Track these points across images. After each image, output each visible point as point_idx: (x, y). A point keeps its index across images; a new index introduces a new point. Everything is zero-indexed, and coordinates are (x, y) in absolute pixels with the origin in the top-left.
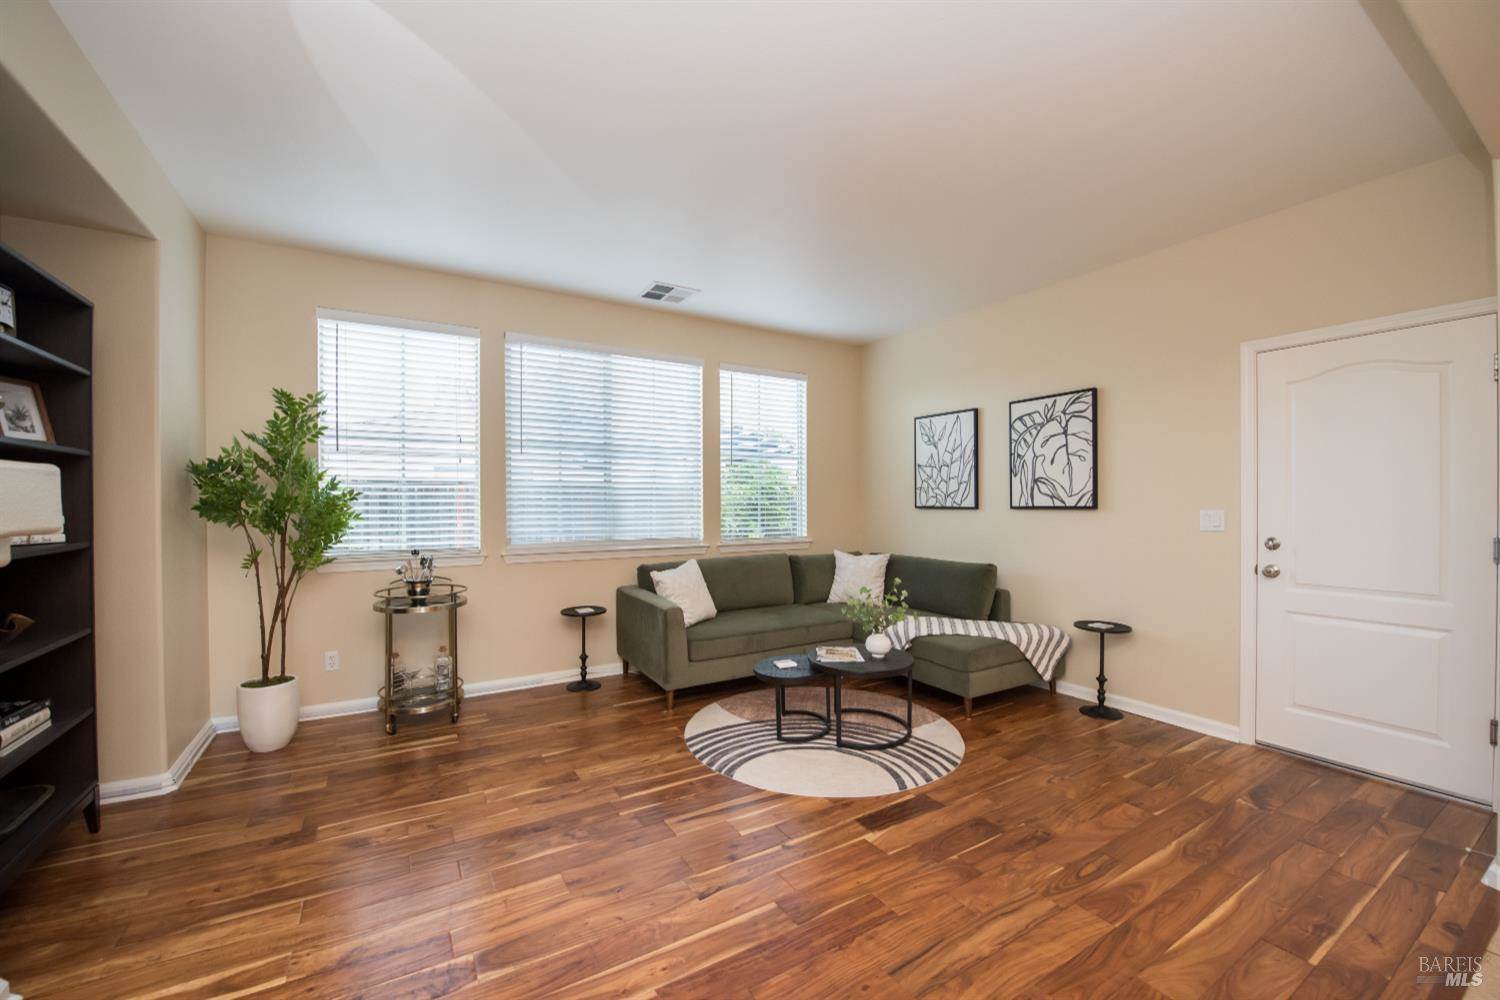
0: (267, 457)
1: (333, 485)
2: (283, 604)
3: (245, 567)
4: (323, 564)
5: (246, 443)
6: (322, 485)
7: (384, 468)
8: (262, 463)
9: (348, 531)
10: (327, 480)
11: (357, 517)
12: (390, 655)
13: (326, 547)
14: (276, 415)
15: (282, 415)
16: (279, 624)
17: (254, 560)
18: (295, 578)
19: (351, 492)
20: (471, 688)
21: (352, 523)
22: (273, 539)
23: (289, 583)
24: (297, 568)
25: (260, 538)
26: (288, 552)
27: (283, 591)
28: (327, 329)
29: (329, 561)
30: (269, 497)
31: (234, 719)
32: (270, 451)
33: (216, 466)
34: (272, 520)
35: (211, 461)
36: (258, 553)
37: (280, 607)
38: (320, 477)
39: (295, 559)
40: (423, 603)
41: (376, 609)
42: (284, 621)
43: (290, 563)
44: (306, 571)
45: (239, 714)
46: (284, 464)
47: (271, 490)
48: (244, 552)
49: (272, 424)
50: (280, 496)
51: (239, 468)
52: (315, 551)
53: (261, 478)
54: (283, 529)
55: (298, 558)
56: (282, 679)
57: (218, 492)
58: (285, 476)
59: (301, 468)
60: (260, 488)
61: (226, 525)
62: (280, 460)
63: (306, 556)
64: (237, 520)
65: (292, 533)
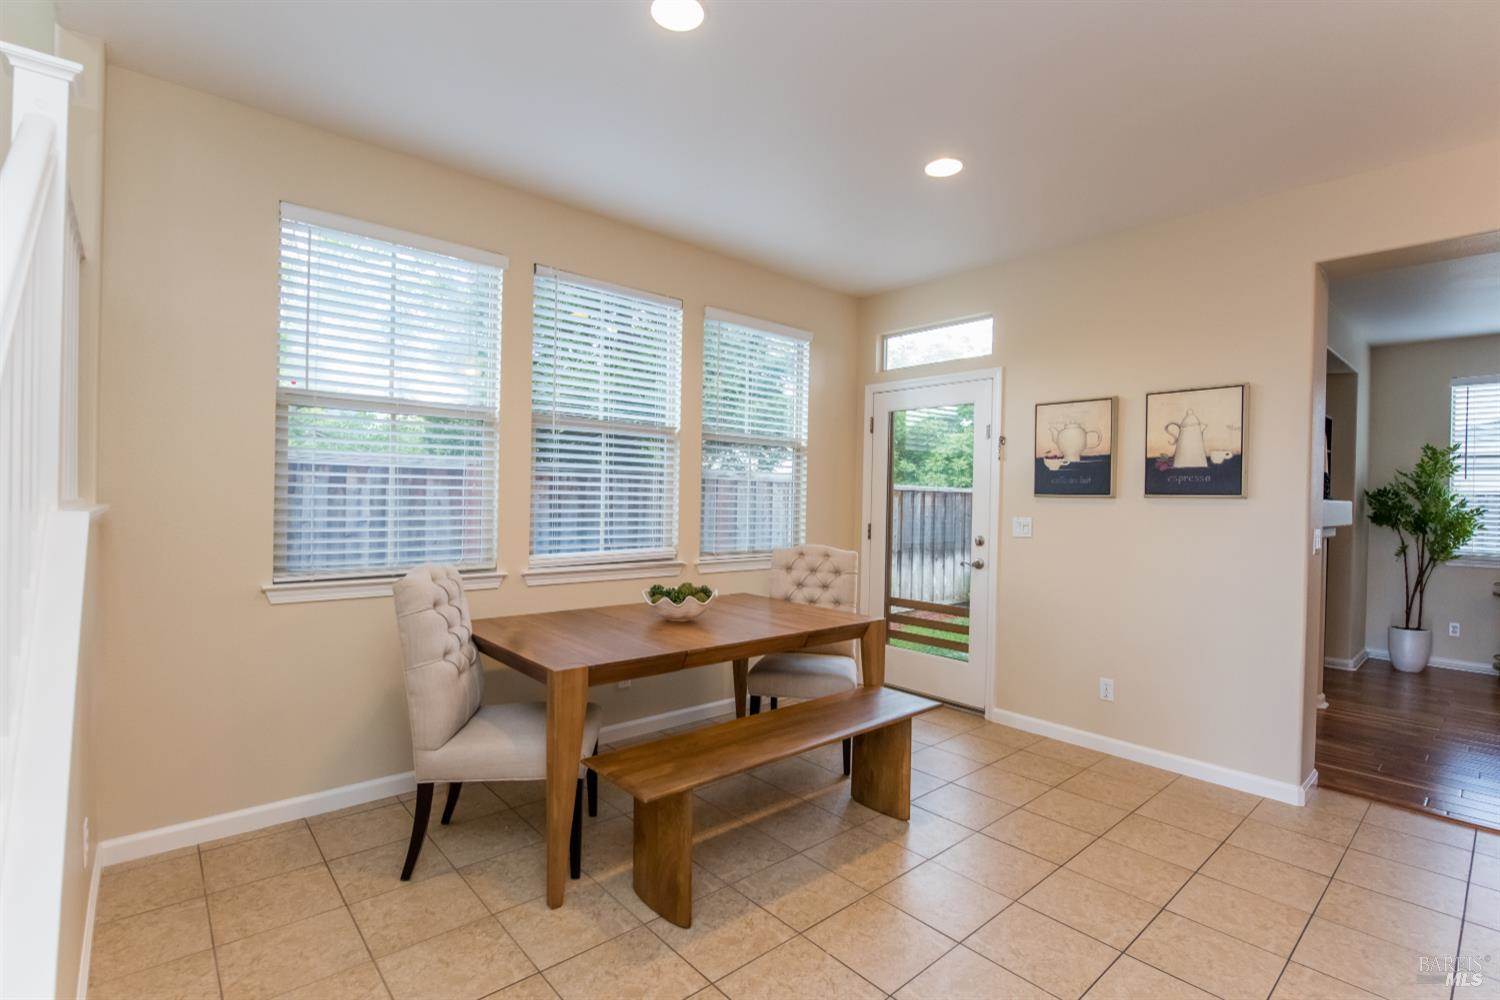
0: (1413, 485)
1: (1463, 504)
2: (1422, 580)
3: (1396, 557)
4: (1452, 558)
5: (1403, 479)
6: (1453, 504)
8: (1411, 491)
9: (1473, 537)
10: (1458, 499)
11: (1481, 527)
13: (1455, 546)
14: (1422, 460)
15: (1426, 459)
16: (1418, 594)
17: (1403, 550)
18: (1430, 566)
19: (1478, 510)
21: (1475, 532)
22: (1418, 539)
23: (1427, 568)
24: (1431, 559)
25: (1412, 542)
26: (1426, 548)
27: (1422, 573)
28: (1458, 392)
29: (1456, 557)
30: (1417, 512)
31: (1386, 652)
32: (1416, 482)
33: (1382, 493)
34: (1419, 526)
35: (1379, 490)
36: (1406, 547)
37: (1419, 582)
38: (1452, 498)
39: (1430, 553)
42: (1421, 592)
43: (1427, 555)
44: (1438, 562)
45: (1389, 650)
46: (1425, 490)
47: (1417, 507)
48: (1397, 546)
49: (1420, 466)
50: (1424, 511)
51: (1396, 494)
52: (1445, 549)
53: (1410, 500)
54: (1425, 533)
55: (1432, 552)
56: (1418, 629)
57: (1383, 509)
58: (1427, 499)
59: (1438, 493)
60: (1409, 507)
61: (1386, 529)
62: (1423, 488)
63: (1439, 551)
64: (1394, 525)
65: (1431, 537)
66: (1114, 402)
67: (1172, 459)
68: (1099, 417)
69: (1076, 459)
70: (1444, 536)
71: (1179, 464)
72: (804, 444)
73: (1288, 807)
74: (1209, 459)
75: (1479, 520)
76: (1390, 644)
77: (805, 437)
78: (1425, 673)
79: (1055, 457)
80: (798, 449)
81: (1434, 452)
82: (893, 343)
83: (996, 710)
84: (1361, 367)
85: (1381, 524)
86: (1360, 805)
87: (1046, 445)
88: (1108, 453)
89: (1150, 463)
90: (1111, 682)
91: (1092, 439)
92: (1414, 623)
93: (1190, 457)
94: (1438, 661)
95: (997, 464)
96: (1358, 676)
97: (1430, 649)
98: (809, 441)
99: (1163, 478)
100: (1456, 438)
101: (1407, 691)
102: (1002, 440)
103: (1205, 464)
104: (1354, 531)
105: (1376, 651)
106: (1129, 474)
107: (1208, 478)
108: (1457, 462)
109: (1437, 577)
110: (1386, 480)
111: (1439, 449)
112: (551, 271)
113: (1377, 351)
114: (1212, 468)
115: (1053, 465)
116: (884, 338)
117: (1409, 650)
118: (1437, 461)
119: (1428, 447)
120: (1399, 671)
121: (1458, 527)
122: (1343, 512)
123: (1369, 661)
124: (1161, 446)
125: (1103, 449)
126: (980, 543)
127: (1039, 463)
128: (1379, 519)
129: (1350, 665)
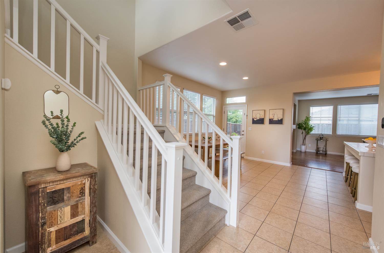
0: (304, 123)
1: (311, 126)
3: (302, 134)
5: (303, 122)
6: (310, 126)
7: (318, 122)
10: (311, 125)
11: (314, 129)
12: (317, 145)
16: (305, 140)
17: (303, 133)
20: (328, 153)
21: (313, 130)
24: (307, 134)
25: (304, 132)
27: (305, 136)
28: (311, 108)
31: (300, 149)
33: (300, 124)
34: (305, 129)
37: (305, 138)
40: (322, 139)
41: (316, 140)
43: (306, 134)
47: (305, 126)
48: (302, 132)
49: (305, 120)
50: (306, 127)
51: (302, 124)
52: (309, 133)
53: (304, 125)
54: (306, 130)
55: (307, 133)
56: (305, 145)
57: (300, 126)
58: (306, 125)
59: (308, 124)
60: (304, 126)
61: (300, 129)
62: (306, 123)
63: (308, 133)
64: (301, 129)
65: (307, 131)
66: (265, 110)
67: (273, 119)
68: (262, 113)
69: (259, 119)
70: (309, 131)
71: (274, 120)
72: (214, 115)
73: (288, 166)
74: (278, 119)
75: (314, 128)
76: (300, 148)
77: (215, 114)
78: (305, 152)
79: (255, 118)
80: (213, 116)
81: (307, 118)
82: (228, 99)
83: (246, 157)
84: (297, 104)
85: (299, 129)
86: (297, 166)
87: (254, 116)
88: (264, 118)
89: (270, 119)
90: (263, 151)
91: (261, 116)
92: (304, 144)
93: (276, 119)
94: (307, 150)
95: (246, 119)
96: (296, 153)
97: (306, 149)
98: (215, 115)
99: (272, 122)
100: (311, 115)
101: (303, 155)
102: (247, 116)
103: (277, 120)
104: (295, 130)
105: (298, 149)
106: (267, 121)
107: (278, 122)
108: (311, 119)
109: (307, 137)
110: (300, 122)
111: (308, 117)
112: (185, 89)
113: (299, 101)
114: (279, 120)
115: (255, 120)
116: (226, 98)
117: (303, 148)
118: (308, 119)
119: (306, 117)
120: (302, 152)
121: (311, 129)
122: (294, 127)
123: (297, 151)
124: (271, 117)
125: (263, 117)
126: (243, 131)
127: (253, 119)
128: (299, 128)
129: (295, 151)
